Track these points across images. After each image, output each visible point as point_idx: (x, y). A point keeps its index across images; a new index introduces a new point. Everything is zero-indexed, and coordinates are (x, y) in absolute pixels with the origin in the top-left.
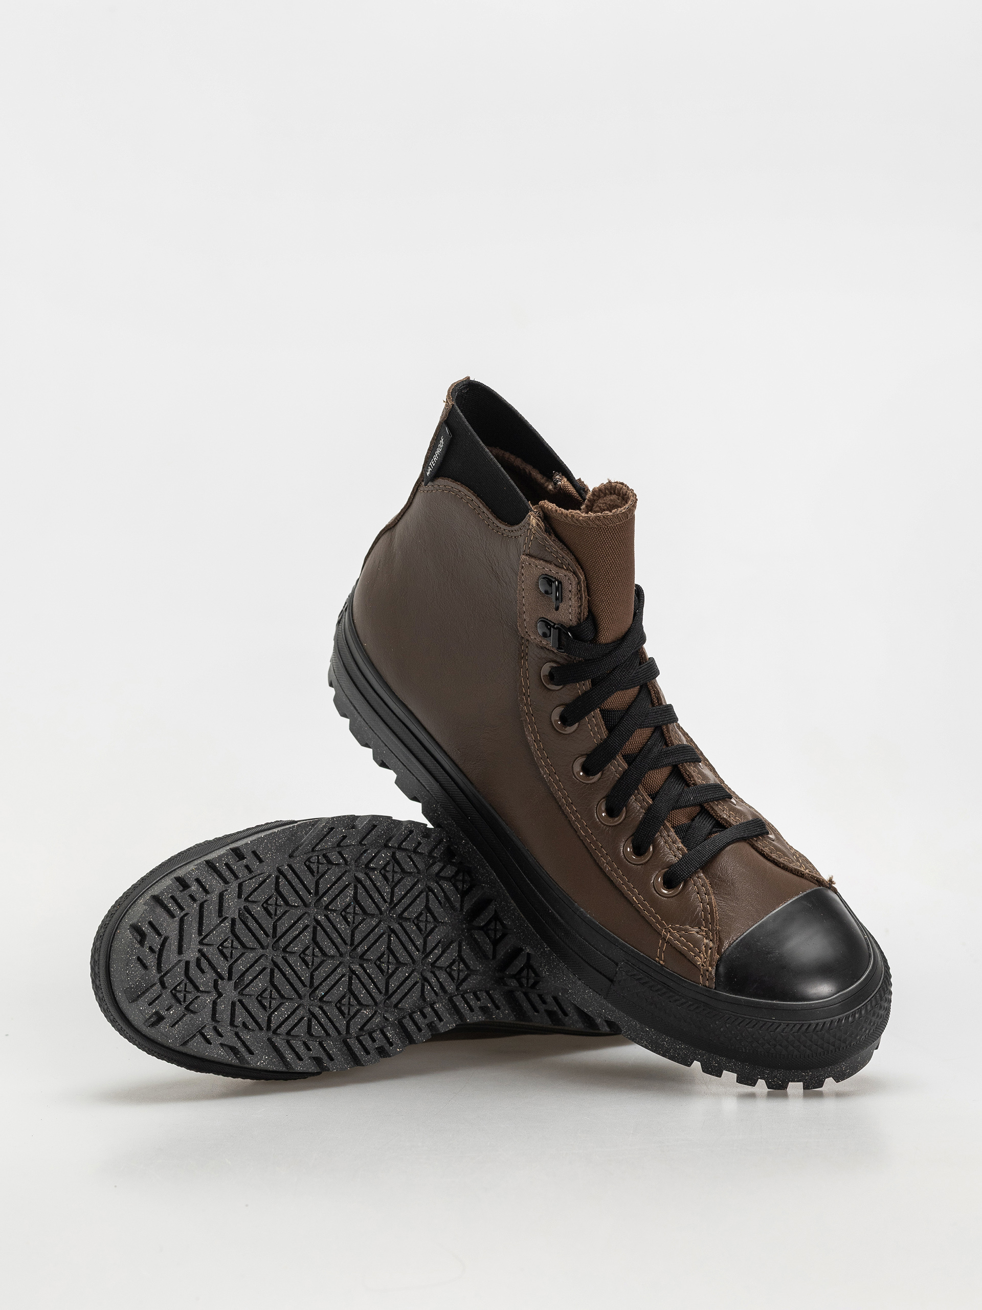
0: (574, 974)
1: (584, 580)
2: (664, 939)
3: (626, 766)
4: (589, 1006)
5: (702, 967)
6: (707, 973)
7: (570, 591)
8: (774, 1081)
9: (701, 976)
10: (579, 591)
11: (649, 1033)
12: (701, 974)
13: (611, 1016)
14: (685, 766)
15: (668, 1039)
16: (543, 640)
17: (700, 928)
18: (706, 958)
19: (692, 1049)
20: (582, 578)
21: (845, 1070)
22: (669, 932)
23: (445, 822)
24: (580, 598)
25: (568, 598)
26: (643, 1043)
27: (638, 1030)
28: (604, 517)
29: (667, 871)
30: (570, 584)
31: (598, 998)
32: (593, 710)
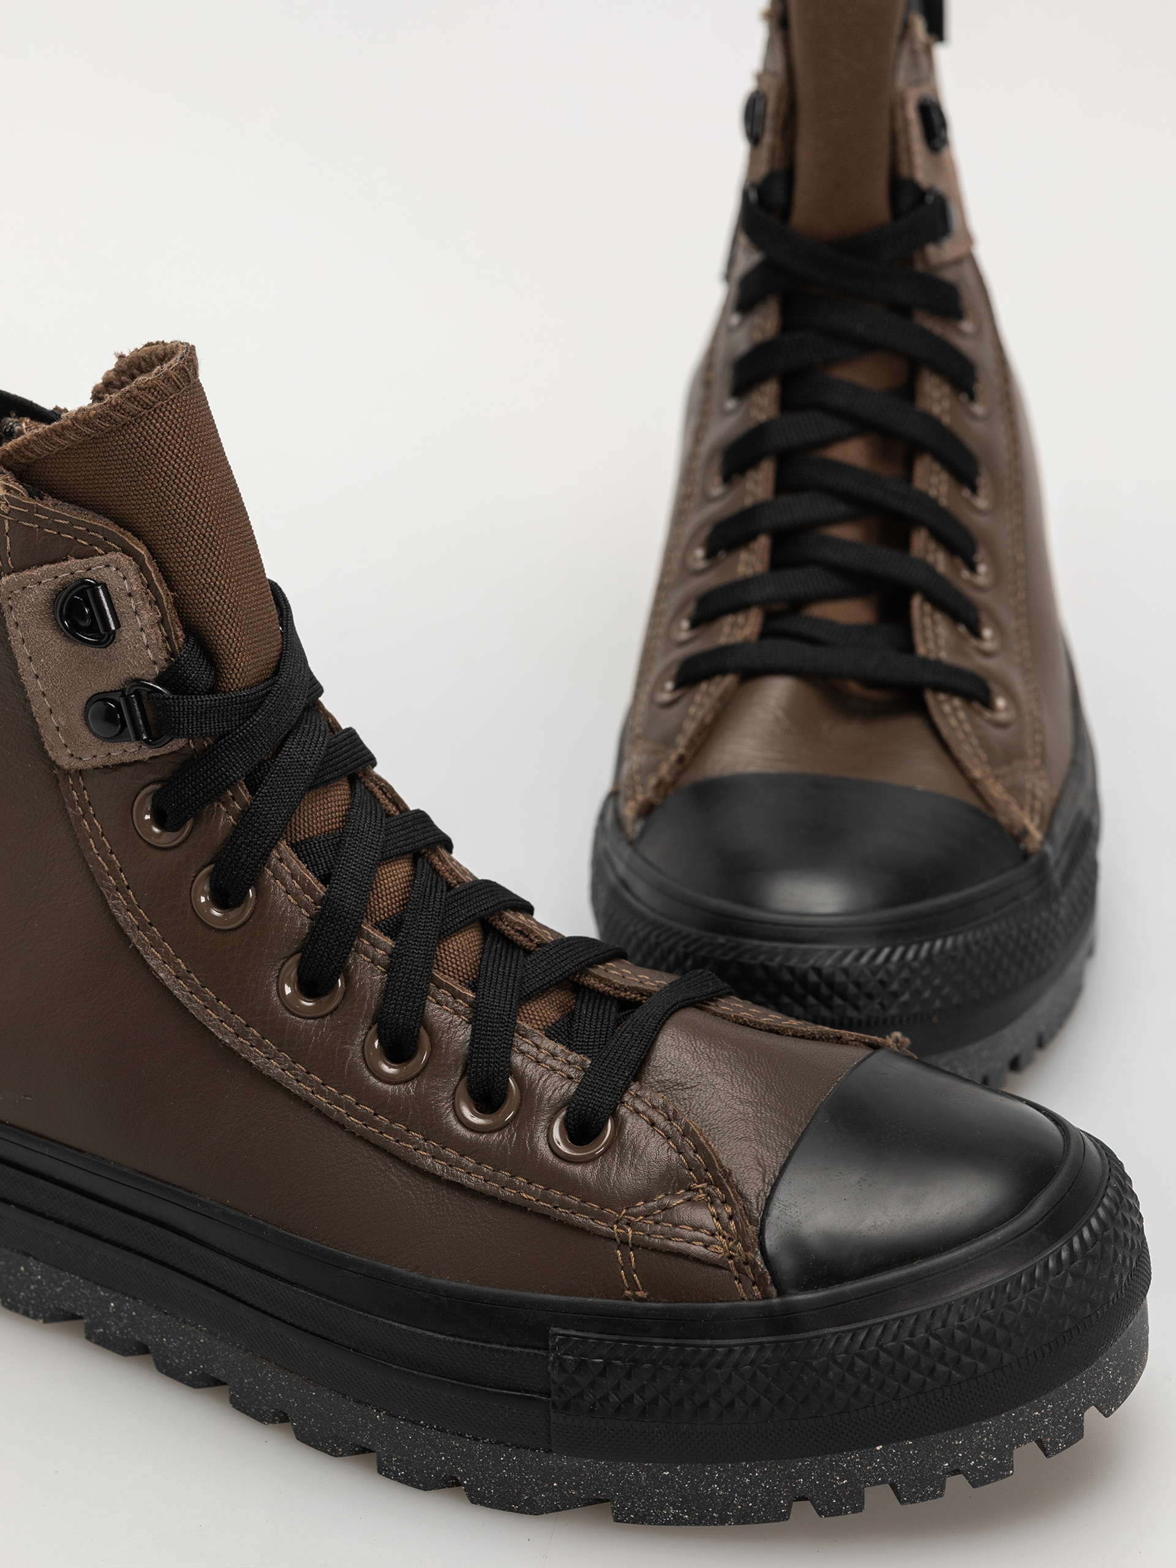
0: (461, 1435)
1: (149, 558)
2: (624, 1242)
3: (389, 942)
4: (519, 1493)
5: (730, 1262)
6: (748, 1269)
7: (130, 595)
8: (981, 1462)
9: (736, 1282)
10: (148, 586)
11: (673, 1479)
12: (736, 1279)
13: (576, 1488)
14: (507, 917)
15: (719, 1471)
16: (111, 750)
17: (689, 1190)
18: (730, 1239)
19: (780, 1471)
20: (143, 551)
21: (1115, 1380)
22: (628, 1224)
23: (59, 1290)
24: (156, 603)
25: (132, 614)
26: (668, 1514)
27: (646, 1487)
28: (139, 389)
29: (567, 1114)
30: (125, 578)
31: (533, 1459)
32: (274, 845)
